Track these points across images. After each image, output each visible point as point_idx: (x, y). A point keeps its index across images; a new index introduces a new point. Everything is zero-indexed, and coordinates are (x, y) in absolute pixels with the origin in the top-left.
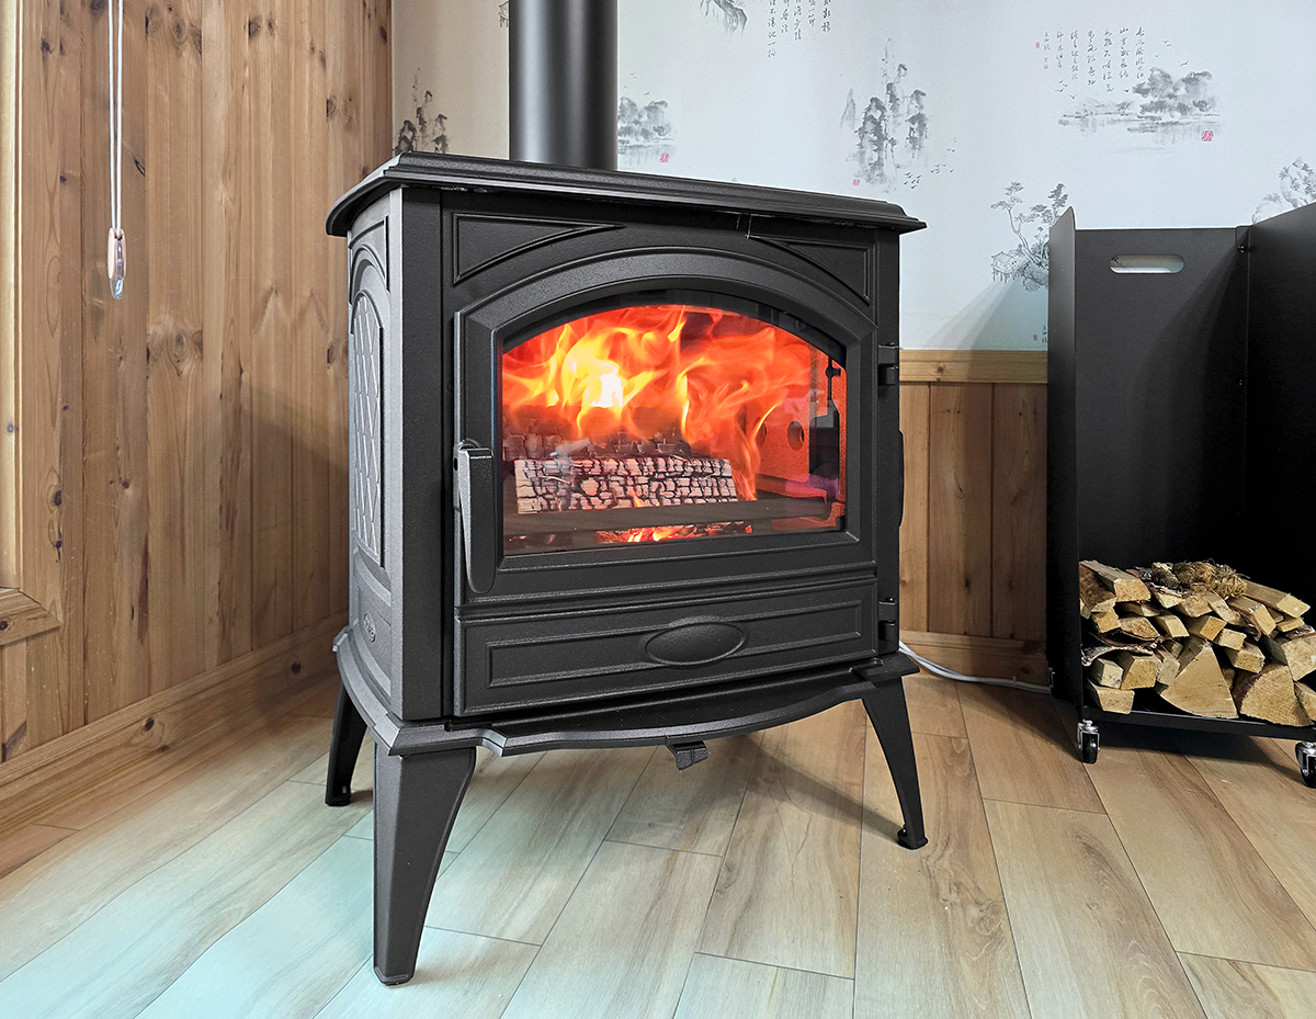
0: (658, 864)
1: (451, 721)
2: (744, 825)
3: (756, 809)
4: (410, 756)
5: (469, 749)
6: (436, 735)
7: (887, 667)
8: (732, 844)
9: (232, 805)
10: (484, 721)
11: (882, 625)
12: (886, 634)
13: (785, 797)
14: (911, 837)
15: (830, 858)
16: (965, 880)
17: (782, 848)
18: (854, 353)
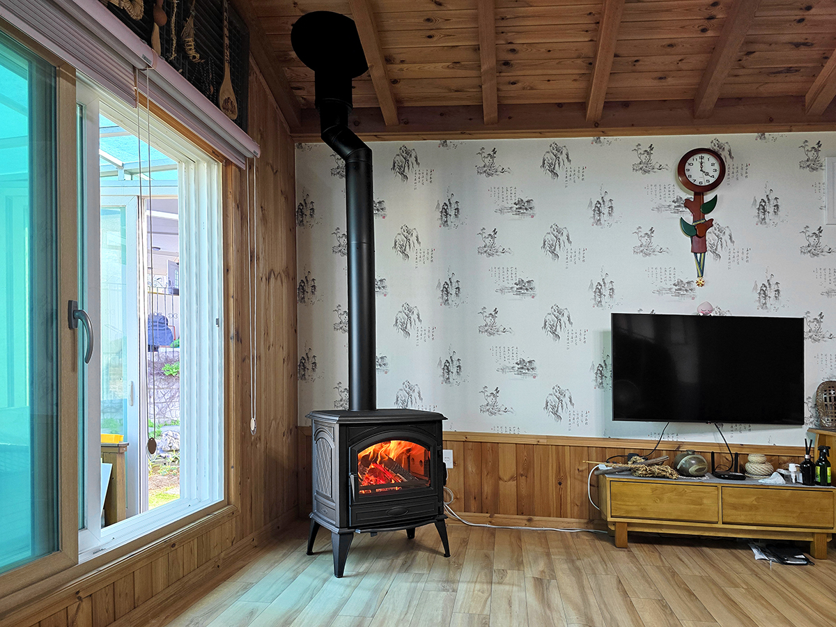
0: (390, 561)
1: (349, 528)
2: (409, 555)
3: (412, 553)
4: (341, 534)
5: (352, 534)
6: (346, 530)
7: (441, 517)
8: (406, 558)
9: (284, 555)
10: (356, 528)
11: (439, 508)
12: (440, 510)
13: (420, 550)
14: (447, 555)
15: (428, 560)
16: (457, 561)
17: (418, 558)
18: (431, 448)
